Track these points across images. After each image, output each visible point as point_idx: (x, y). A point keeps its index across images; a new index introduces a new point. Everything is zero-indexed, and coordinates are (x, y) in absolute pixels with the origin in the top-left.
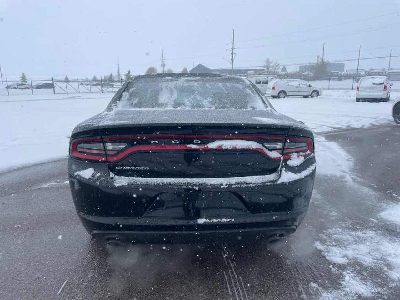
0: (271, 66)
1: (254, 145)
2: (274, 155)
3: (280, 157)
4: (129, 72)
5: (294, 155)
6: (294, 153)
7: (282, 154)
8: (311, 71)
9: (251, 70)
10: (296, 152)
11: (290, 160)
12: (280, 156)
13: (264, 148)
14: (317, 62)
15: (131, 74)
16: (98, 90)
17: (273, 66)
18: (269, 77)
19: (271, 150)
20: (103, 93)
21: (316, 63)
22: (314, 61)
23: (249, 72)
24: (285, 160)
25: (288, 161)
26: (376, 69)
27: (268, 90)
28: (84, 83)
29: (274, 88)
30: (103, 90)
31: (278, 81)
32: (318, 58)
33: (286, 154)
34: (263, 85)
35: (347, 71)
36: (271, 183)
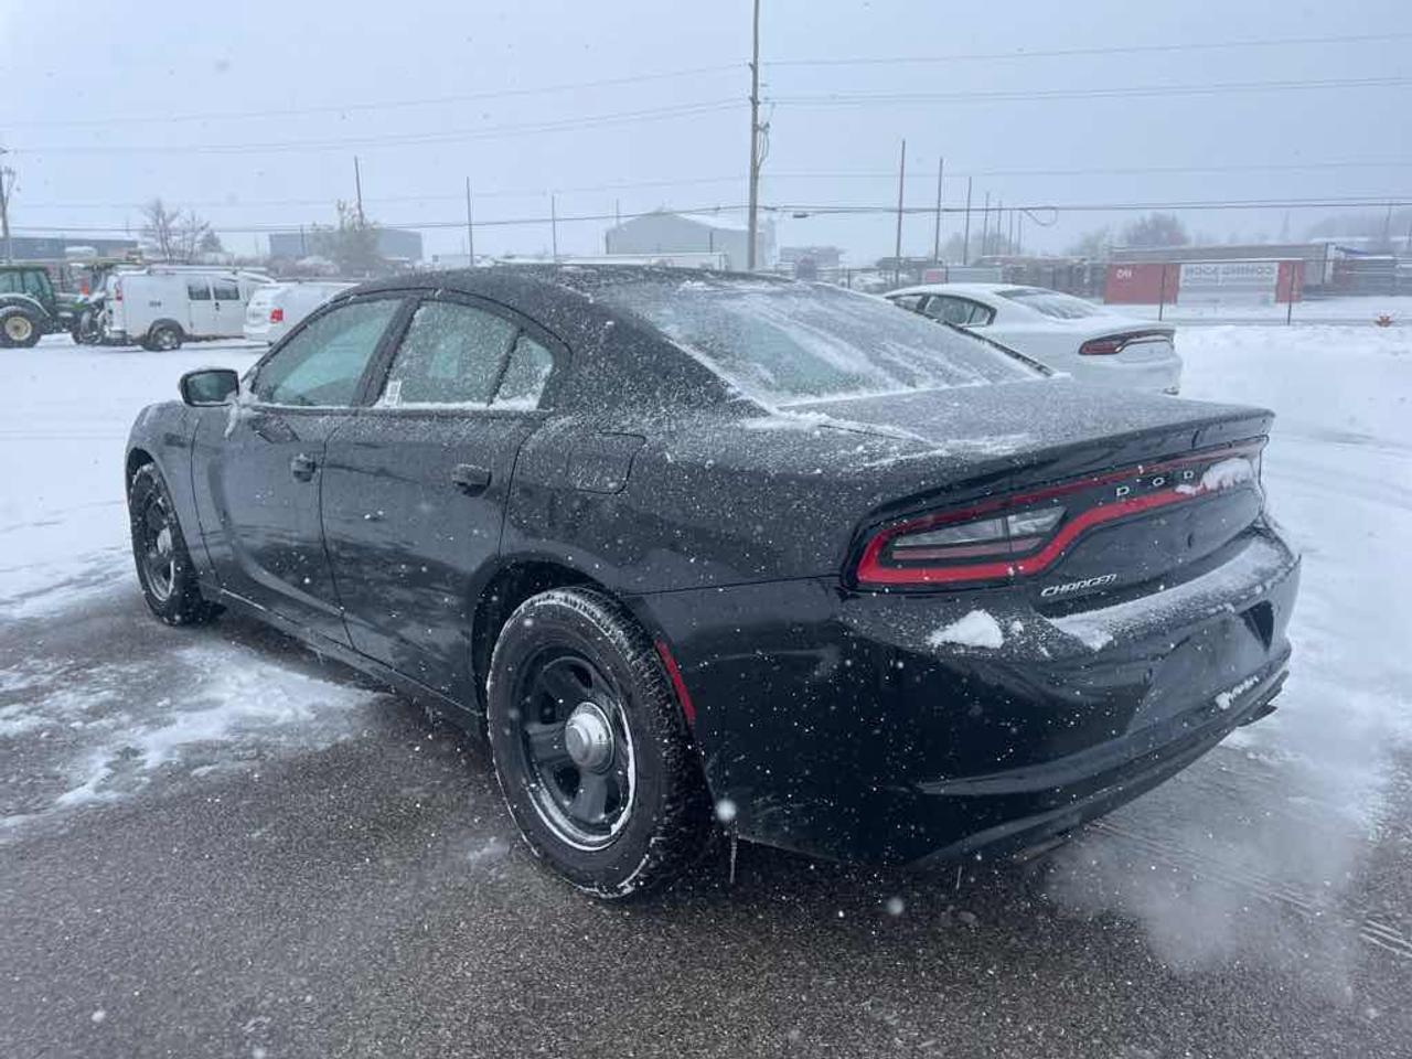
0: (176, 229)
8: (322, 253)
9: (80, 243)
14: (342, 222)
17: (184, 232)
18: (240, 274)
21: (337, 227)
22: (331, 220)
23: (69, 249)
26: (522, 257)
27: (252, 321)
29: (278, 315)
31: (289, 291)
32: (341, 210)
34: (220, 302)
35: (436, 258)
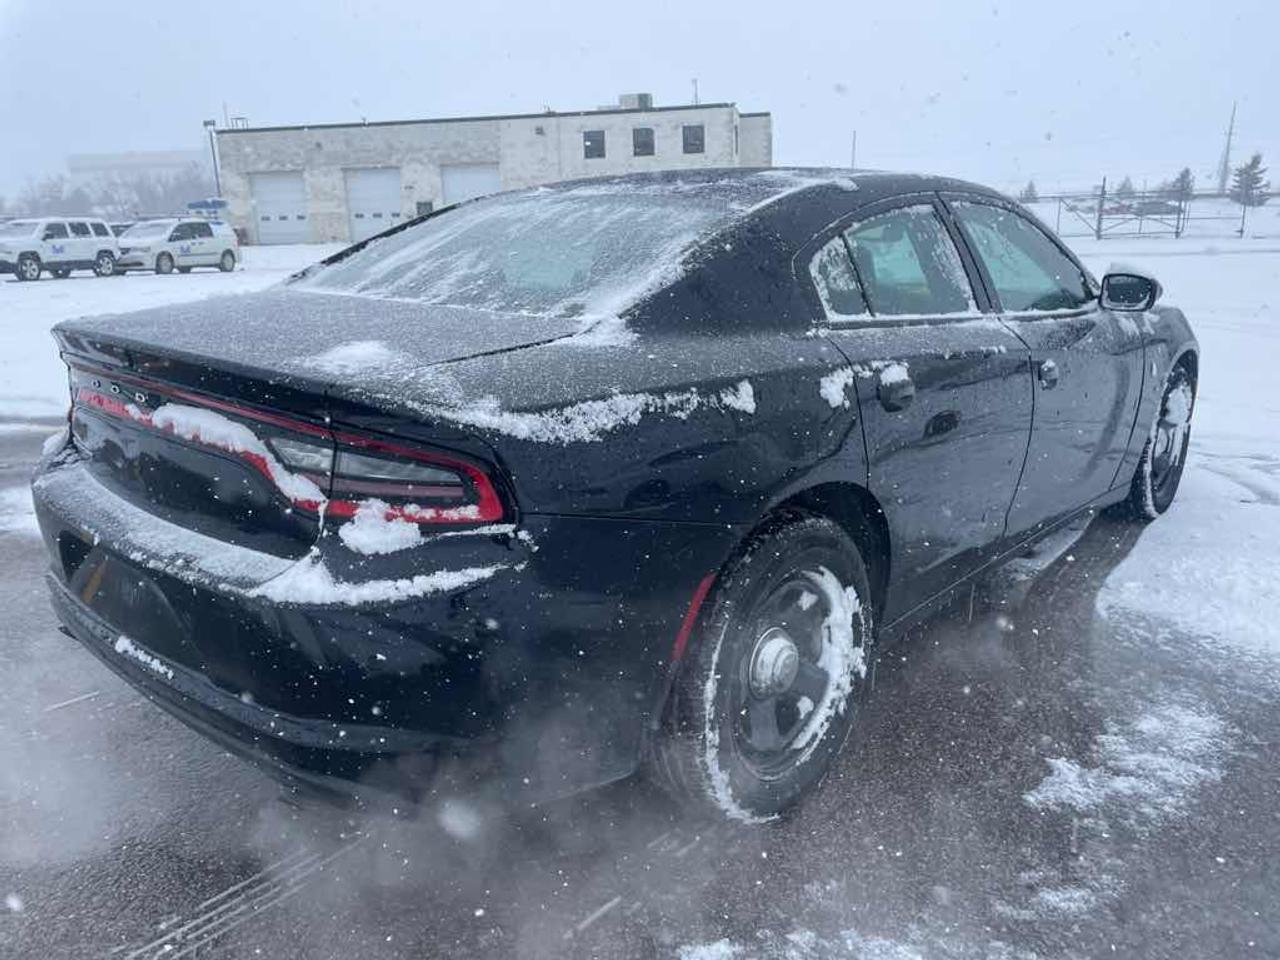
1: (236, 436)
2: (298, 488)
3: (317, 504)
4: (1256, 161)
5: (372, 510)
6: (372, 501)
7: (329, 493)
10: (385, 498)
11: (348, 524)
12: (321, 498)
13: (270, 458)
15: (1261, 166)
16: (1086, 229)
19: (291, 469)
20: (1099, 237)
24: (335, 521)
25: (342, 524)
28: (1080, 205)
30: (1104, 227)
33: (344, 498)
36: (234, 589)
